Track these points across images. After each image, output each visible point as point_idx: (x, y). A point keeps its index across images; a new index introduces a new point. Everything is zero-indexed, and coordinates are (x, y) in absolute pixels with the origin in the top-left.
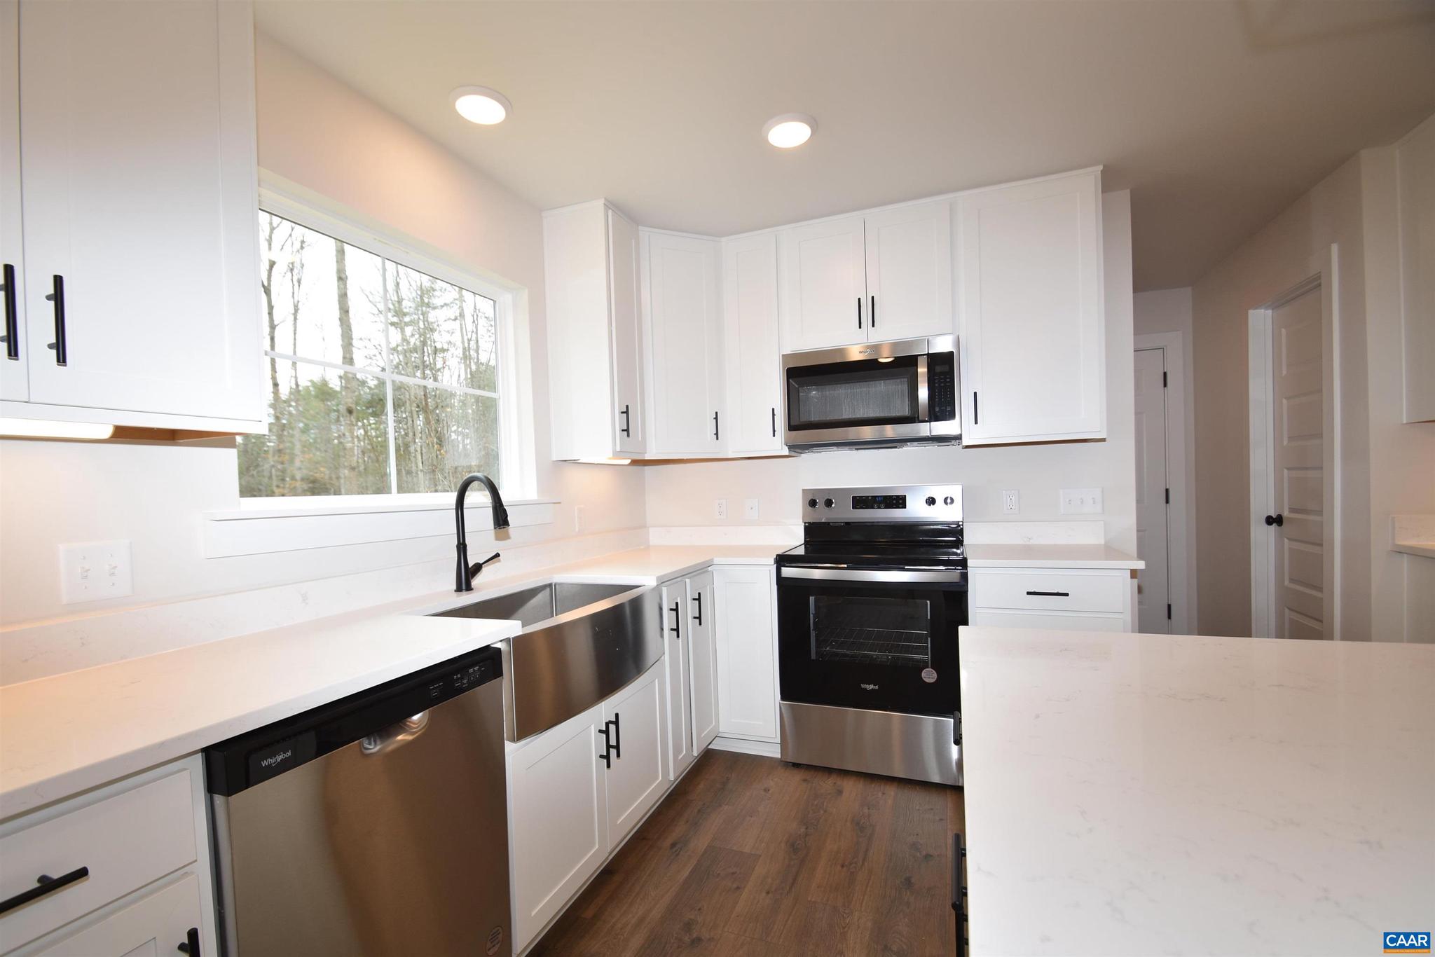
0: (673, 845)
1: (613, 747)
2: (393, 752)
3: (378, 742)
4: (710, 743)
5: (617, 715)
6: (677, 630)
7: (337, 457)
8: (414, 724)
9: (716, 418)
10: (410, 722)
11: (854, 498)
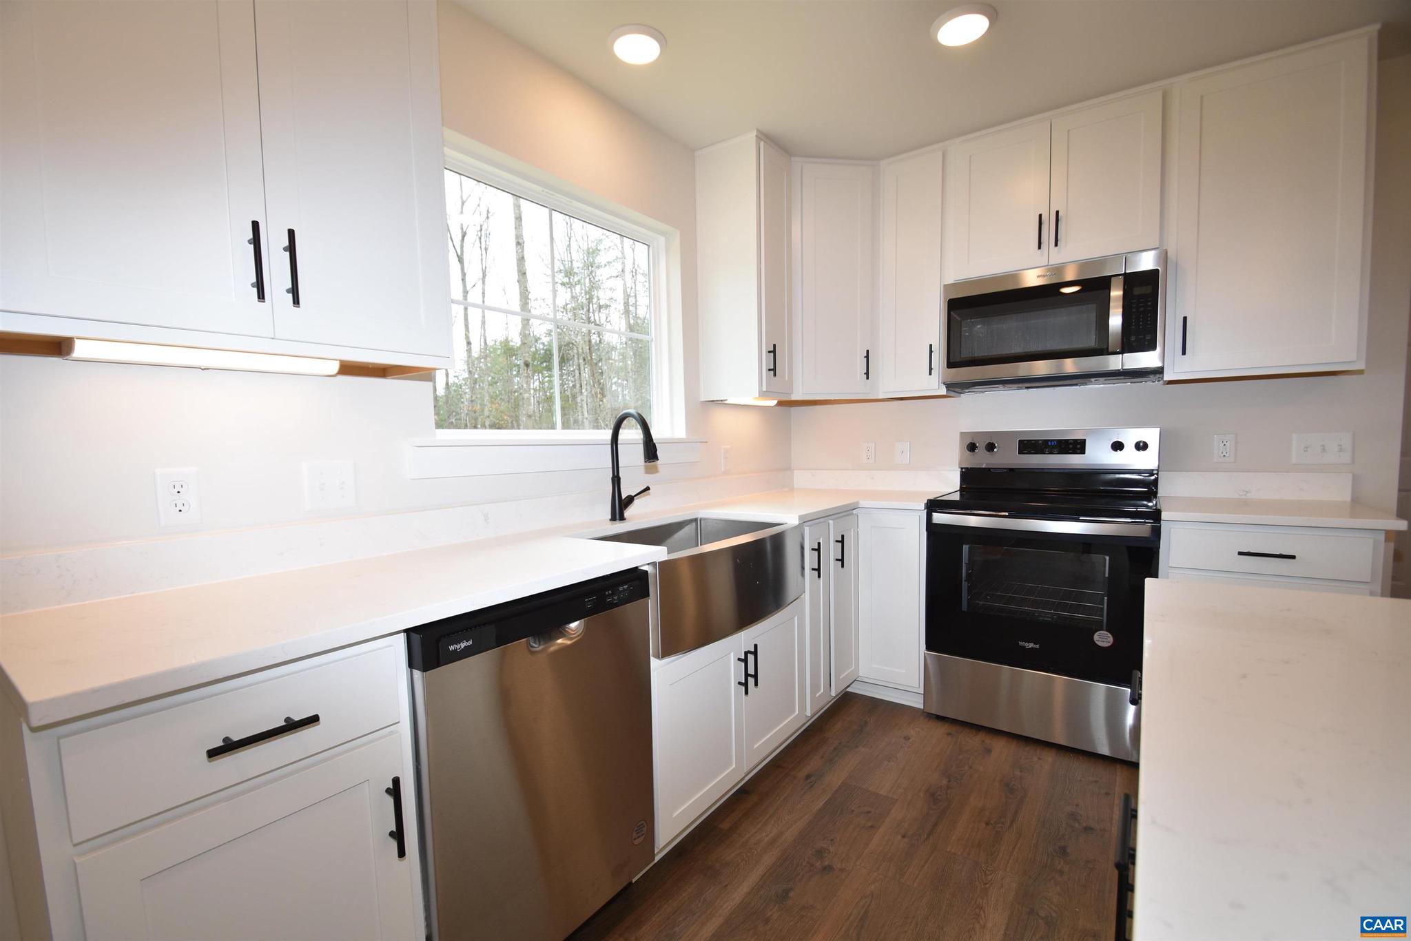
0: (808, 777)
1: (751, 676)
2: (556, 652)
3: (542, 643)
4: (848, 686)
5: (756, 646)
6: (819, 570)
7: (517, 406)
8: (572, 630)
9: (867, 357)
10: (569, 629)
11: (1021, 442)
